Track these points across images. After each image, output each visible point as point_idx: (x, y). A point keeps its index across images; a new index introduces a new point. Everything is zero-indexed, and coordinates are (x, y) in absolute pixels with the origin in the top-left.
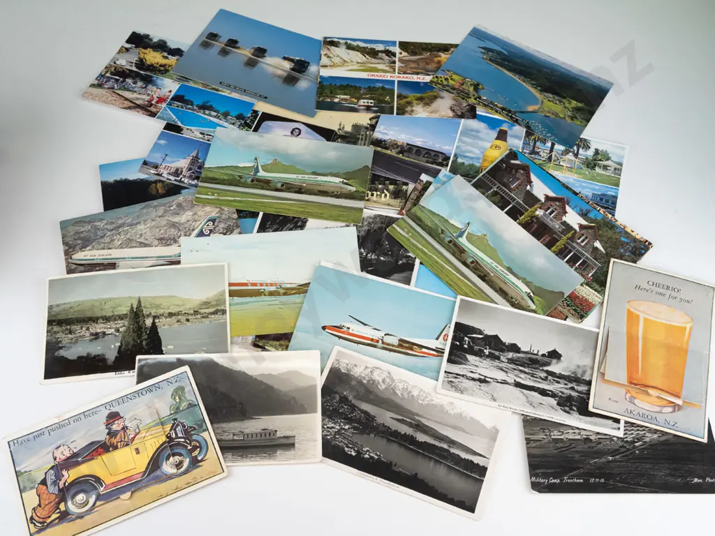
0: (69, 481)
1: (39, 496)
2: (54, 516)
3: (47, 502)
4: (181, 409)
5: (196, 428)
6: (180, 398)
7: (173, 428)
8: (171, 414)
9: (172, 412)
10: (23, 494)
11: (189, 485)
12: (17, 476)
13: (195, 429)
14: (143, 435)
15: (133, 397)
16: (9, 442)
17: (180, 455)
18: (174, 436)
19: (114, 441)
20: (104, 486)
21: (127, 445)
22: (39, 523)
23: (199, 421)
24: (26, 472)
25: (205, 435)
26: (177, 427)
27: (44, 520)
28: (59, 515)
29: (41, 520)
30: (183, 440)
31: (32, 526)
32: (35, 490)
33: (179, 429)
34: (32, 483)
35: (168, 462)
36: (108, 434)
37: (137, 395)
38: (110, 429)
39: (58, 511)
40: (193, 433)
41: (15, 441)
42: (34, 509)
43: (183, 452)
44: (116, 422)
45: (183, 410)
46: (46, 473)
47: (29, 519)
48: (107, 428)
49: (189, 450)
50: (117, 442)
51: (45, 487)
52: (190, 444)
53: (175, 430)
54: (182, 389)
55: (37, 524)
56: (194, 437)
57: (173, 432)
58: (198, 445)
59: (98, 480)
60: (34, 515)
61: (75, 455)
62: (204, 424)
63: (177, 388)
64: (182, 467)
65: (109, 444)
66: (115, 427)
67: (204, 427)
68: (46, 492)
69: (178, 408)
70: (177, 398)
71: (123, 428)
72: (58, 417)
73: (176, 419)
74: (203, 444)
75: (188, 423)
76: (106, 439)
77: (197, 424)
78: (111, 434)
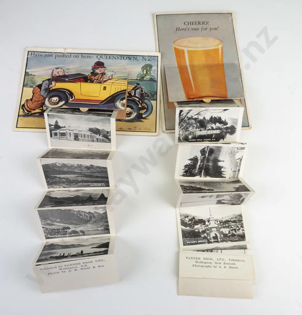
0: (53, 88)
1: (33, 94)
2: (37, 111)
3: (36, 100)
4: (145, 79)
5: (150, 96)
6: (147, 72)
7: (135, 89)
8: (137, 80)
9: (138, 79)
10: (24, 88)
11: (130, 130)
12: (25, 75)
13: (148, 96)
14: (113, 81)
15: (117, 58)
16: (28, 52)
17: (132, 108)
18: (133, 95)
19: (93, 78)
20: (73, 99)
21: (100, 83)
22: (26, 110)
23: (153, 92)
24: (31, 75)
25: (154, 103)
26: (137, 89)
27: (31, 110)
28: (41, 111)
29: (28, 109)
30: (138, 99)
31: (21, 110)
32: (33, 89)
33: (138, 91)
34: (32, 83)
35: (121, 101)
36: (91, 73)
37: (120, 58)
38: (94, 71)
39: (41, 108)
40: (146, 98)
41: (33, 53)
42: (27, 100)
43: (134, 107)
44: (100, 69)
45: (145, 80)
46: (43, 81)
47: (21, 105)
48: (92, 70)
49: (139, 107)
50: (95, 79)
51: (39, 90)
52: (141, 104)
53: (135, 91)
54: (151, 66)
55: (25, 111)
56: (146, 101)
57: (133, 91)
58: (146, 107)
59: (71, 94)
60: (26, 104)
61: (65, 76)
62: (156, 95)
63: (147, 65)
64: (130, 116)
65: (89, 79)
66: (97, 71)
67: (155, 98)
68: (39, 93)
69: (143, 78)
70: (145, 71)
71: (102, 73)
72: (65, 49)
73: (138, 84)
74: (150, 108)
75: (145, 90)
76: (88, 75)
77: (151, 94)
78: (94, 74)
